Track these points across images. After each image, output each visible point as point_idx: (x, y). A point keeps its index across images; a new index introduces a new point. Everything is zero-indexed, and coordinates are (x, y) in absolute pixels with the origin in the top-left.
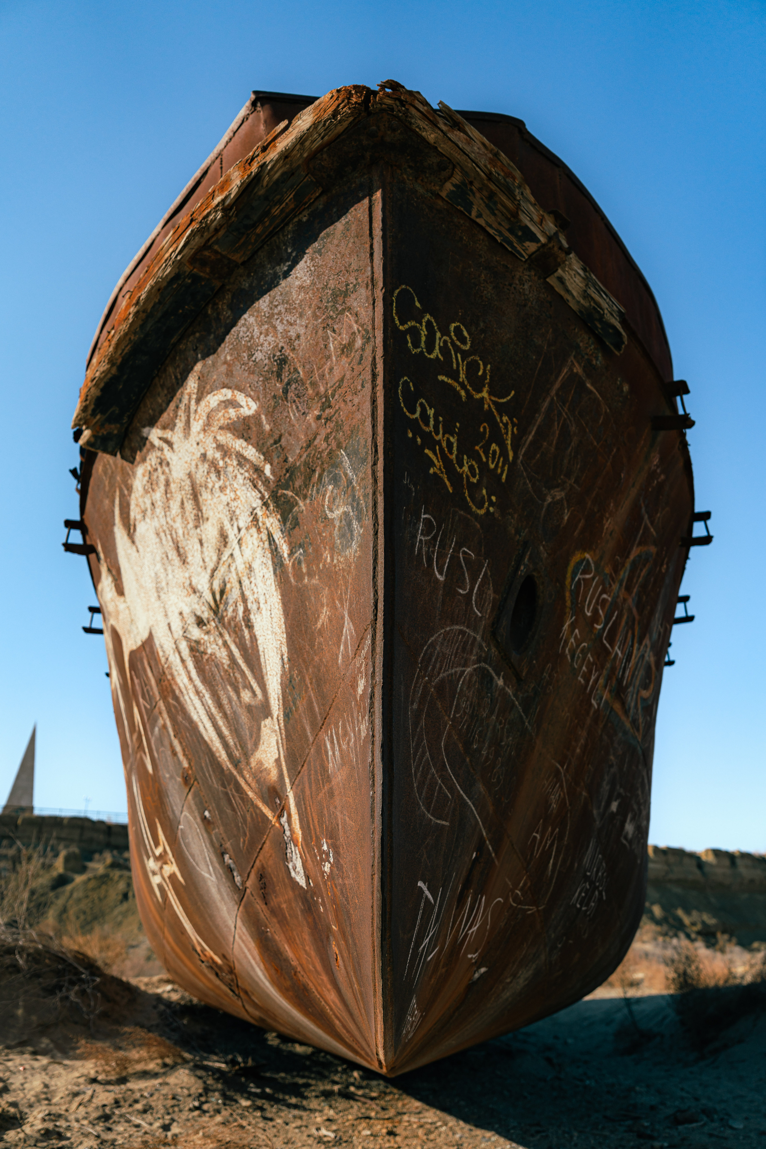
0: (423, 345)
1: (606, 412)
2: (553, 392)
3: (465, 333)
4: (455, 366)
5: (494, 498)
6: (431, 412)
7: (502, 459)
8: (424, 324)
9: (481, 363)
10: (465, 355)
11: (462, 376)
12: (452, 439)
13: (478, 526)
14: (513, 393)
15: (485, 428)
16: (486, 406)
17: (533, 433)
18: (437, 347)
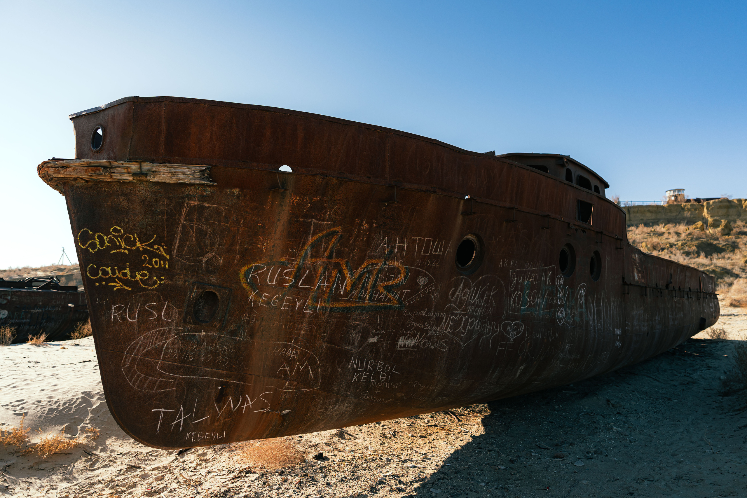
0: (98, 246)
1: (225, 209)
2: (182, 221)
3: (119, 228)
4: (118, 244)
5: (163, 278)
6: (109, 269)
7: (162, 261)
8: (96, 238)
9: (131, 235)
10: (121, 237)
11: (123, 245)
12: (125, 271)
13: (155, 292)
14: (155, 236)
15: (145, 257)
16: (141, 249)
17: (178, 242)
18: (106, 242)
